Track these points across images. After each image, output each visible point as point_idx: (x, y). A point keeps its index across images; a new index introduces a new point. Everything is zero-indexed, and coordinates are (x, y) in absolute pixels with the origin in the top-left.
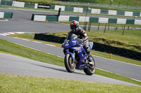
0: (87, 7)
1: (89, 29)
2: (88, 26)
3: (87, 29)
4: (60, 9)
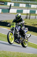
0: (29, 3)
1: (29, 18)
2: (28, 16)
3: (28, 18)
4: (11, 5)
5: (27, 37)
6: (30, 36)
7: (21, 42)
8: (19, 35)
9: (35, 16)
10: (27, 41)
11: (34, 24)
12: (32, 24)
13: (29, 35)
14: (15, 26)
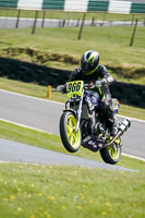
5: (119, 129)
6: (129, 125)
7: (100, 145)
8: (94, 121)
9: (15, 19)
10: (118, 141)
11: (13, 50)
12: (6, 47)
13: (127, 123)
14: (81, 93)
